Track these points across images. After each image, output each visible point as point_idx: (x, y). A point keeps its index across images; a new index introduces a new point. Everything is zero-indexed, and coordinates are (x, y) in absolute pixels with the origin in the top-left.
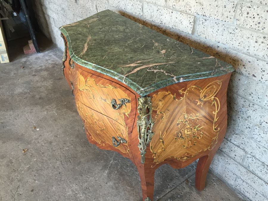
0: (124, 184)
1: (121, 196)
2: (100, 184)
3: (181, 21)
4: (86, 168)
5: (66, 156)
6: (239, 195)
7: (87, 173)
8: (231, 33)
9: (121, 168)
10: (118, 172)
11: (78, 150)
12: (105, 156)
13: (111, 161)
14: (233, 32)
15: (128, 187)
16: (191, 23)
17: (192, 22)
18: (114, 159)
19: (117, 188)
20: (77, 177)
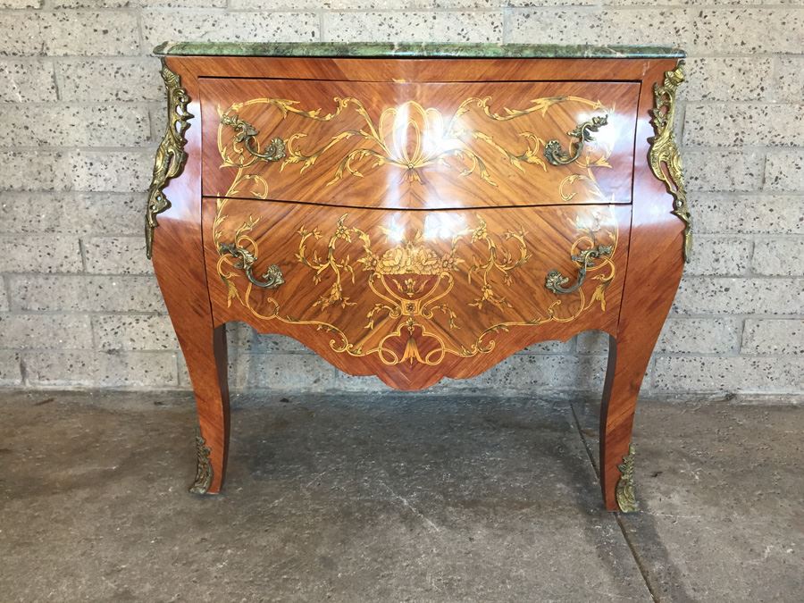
0: (505, 512)
1: (542, 533)
2: (460, 552)
3: (463, 33)
4: (368, 556)
5: (252, 582)
6: (672, 399)
7: (388, 561)
8: (592, 27)
9: (445, 495)
10: (455, 506)
11: (264, 544)
12: (368, 504)
13: (402, 502)
14: (598, 23)
15: (524, 511)
16: (497, 29)
17: (499, 25)
18: (403, 494)
19: (507, 529)
20: (378, 587)
